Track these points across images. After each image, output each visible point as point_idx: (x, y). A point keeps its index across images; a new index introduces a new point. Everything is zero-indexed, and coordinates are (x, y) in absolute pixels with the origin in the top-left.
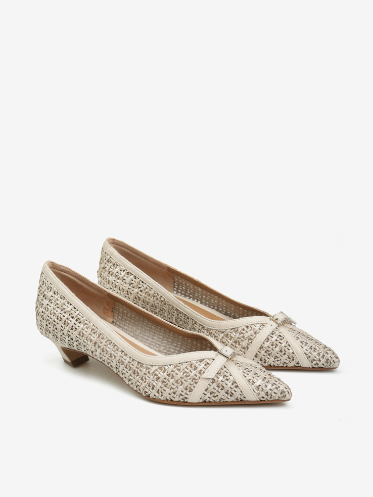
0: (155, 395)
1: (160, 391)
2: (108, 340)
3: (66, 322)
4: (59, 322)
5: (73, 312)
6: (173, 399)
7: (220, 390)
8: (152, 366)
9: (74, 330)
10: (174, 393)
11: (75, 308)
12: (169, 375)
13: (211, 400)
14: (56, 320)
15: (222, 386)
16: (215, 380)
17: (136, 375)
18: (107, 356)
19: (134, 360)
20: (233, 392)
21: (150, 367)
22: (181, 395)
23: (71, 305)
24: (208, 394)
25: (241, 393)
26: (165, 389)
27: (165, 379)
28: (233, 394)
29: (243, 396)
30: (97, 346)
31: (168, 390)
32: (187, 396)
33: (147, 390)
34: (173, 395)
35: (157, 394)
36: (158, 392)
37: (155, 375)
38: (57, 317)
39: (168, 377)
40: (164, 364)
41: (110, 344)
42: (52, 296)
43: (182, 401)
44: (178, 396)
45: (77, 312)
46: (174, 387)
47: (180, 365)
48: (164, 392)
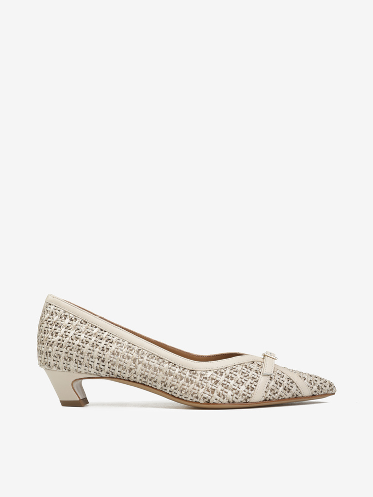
0: (216, 399)
1: (221, 394)
2: (150, 355)
3: (95, 344)
4: (84, 345)
5: (101, 334)
6: (236, 400)
7: (278, 387)
8: (206, 371)
9: (106, 350)
10: (237, 394)
11: (102, 330)
12: (227, 377)
13: (271, 398)
14: (81, 344)
15: (280, 383)
16: (272, 378)
17: (190, 383)
18: (151, 370)
19: (185, 369)
20: (290, 388)
21: (204, 373)
22: (244, 395)
23: (96, 327)
24: (269, 393)
25: (297, 389)
26: (227, 390)
27: (225, 381)
28: (290, 390)
29: (299, 391)
30: (137, 362)
31: (230, 393)
32: (250, 396)
33: (206, 396)
34: (235, 395)
35: (218, 398)
36: (219, 395)
37: (212, 379)
38: (81, 341)
39: (227, 379)
40: (219, 368)
41: (152, 358)
42: (69, 323)
43: (245, 401)
44: (241, 397)
45: (106, 333)
46: (235, 388)
47: (235, 367)
48: (226, 394)
